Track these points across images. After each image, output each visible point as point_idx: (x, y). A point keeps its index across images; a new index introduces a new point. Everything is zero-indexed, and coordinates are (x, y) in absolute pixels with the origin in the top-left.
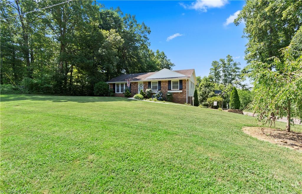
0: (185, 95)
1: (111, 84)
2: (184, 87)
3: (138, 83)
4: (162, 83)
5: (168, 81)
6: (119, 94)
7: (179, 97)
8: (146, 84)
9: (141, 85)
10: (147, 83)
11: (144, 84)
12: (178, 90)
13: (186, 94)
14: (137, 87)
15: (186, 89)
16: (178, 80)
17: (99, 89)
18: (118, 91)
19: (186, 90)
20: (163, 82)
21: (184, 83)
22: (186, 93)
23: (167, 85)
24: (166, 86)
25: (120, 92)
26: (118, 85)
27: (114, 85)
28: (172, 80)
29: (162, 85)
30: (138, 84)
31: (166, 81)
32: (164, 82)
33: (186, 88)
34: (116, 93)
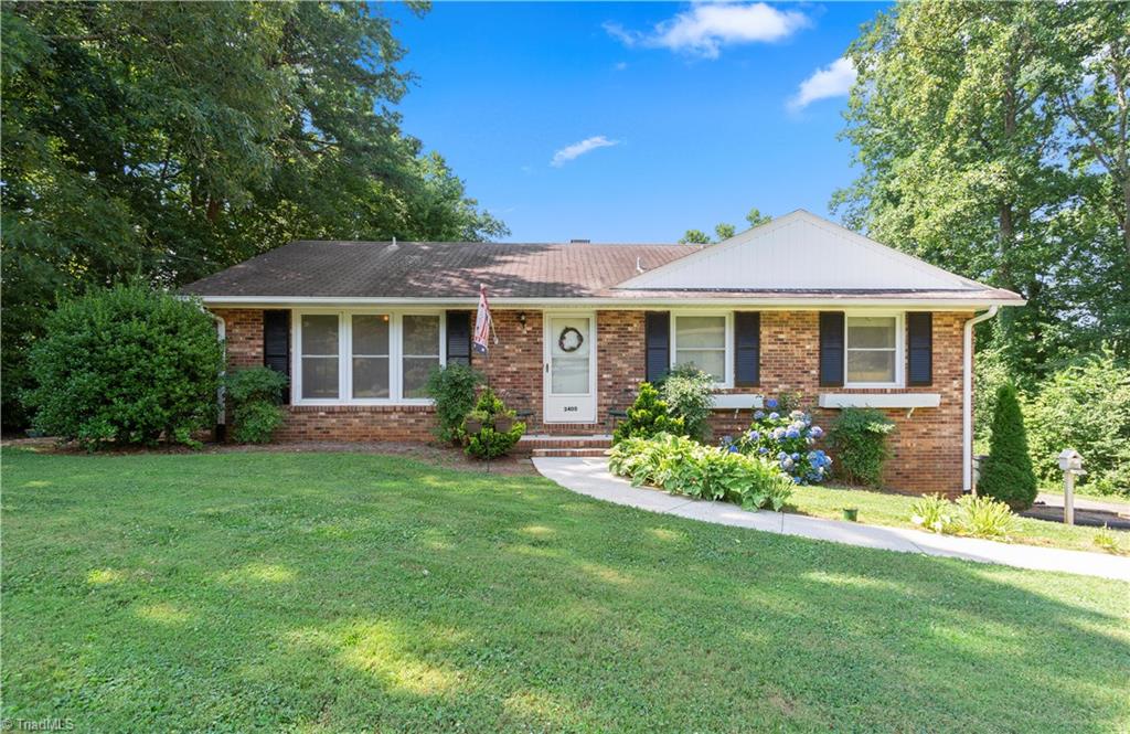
0: (947, 430)
1: (230, 314)
2: (940, 369)
3: (539, 315)
4: (765, 332)
5: (822, 314)
6: (331, 412)
7: (908, 442)
8: (623, 332)
9: (571, 340)
10: (637, 326)
11: (601, 329)
12: (888, 386)
13: (961, 418)
14: (534, 350)
15: (956, 384)
16: (896, 309)
17: (118, 367)
18: (319, 381)
19: (961, 389)
20: (776, 319)
21: (943, 336)
22: (956, 410)
23: (813, 346)
24: (798, 353)
25: (345, 397)
26: (321, 327)
27: (277, 321)
28: (854, 310)
29: (765, 348)
30: (539, 330)
31: (800, 316)
32: (782, 323)
33: (962, 375)
34: (297, 399)
